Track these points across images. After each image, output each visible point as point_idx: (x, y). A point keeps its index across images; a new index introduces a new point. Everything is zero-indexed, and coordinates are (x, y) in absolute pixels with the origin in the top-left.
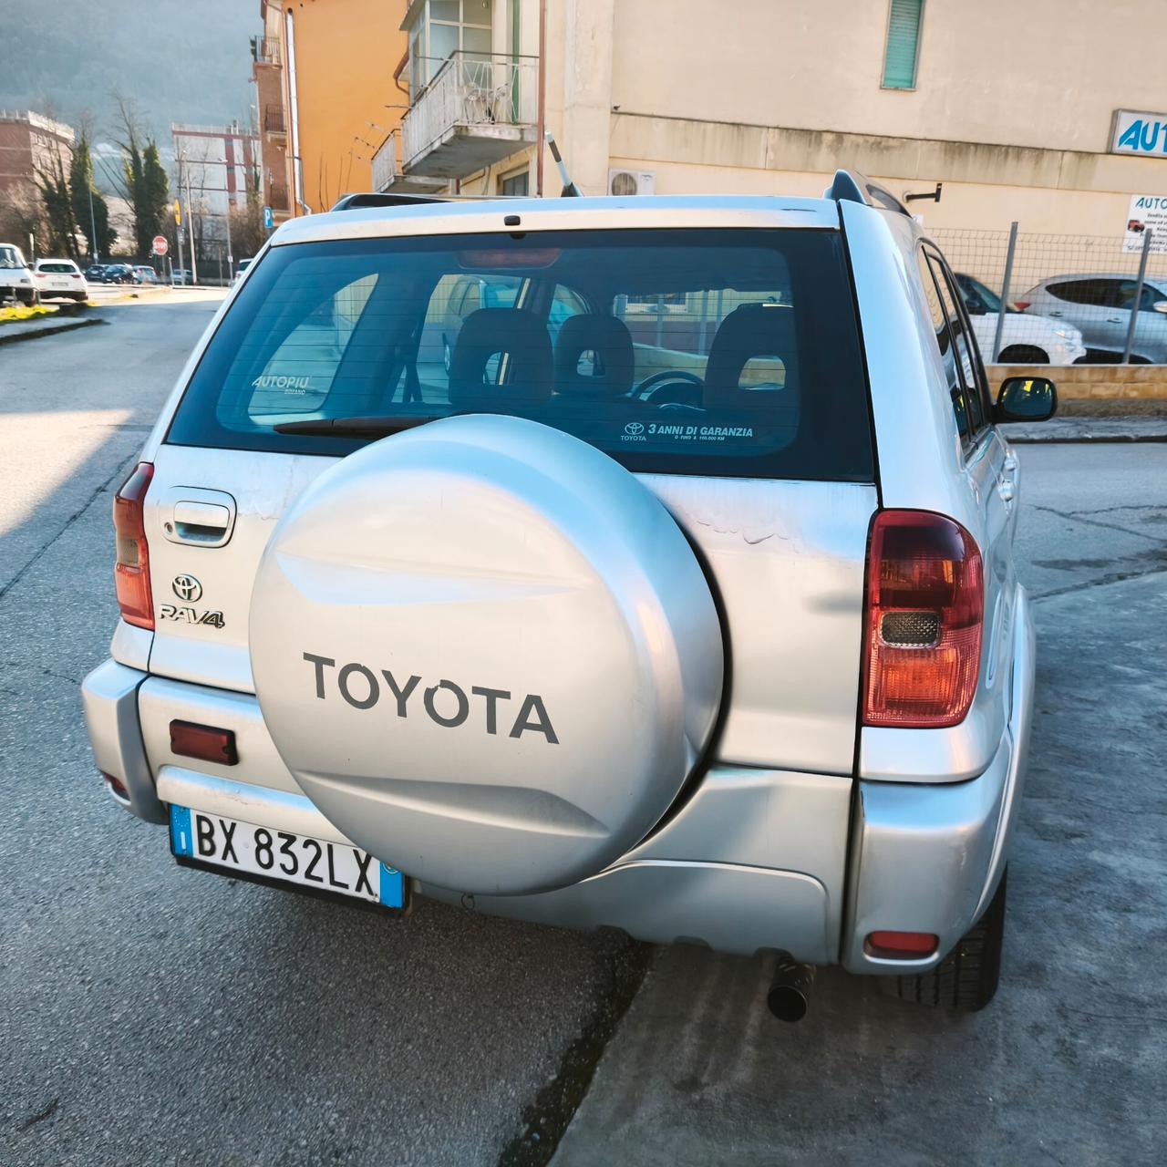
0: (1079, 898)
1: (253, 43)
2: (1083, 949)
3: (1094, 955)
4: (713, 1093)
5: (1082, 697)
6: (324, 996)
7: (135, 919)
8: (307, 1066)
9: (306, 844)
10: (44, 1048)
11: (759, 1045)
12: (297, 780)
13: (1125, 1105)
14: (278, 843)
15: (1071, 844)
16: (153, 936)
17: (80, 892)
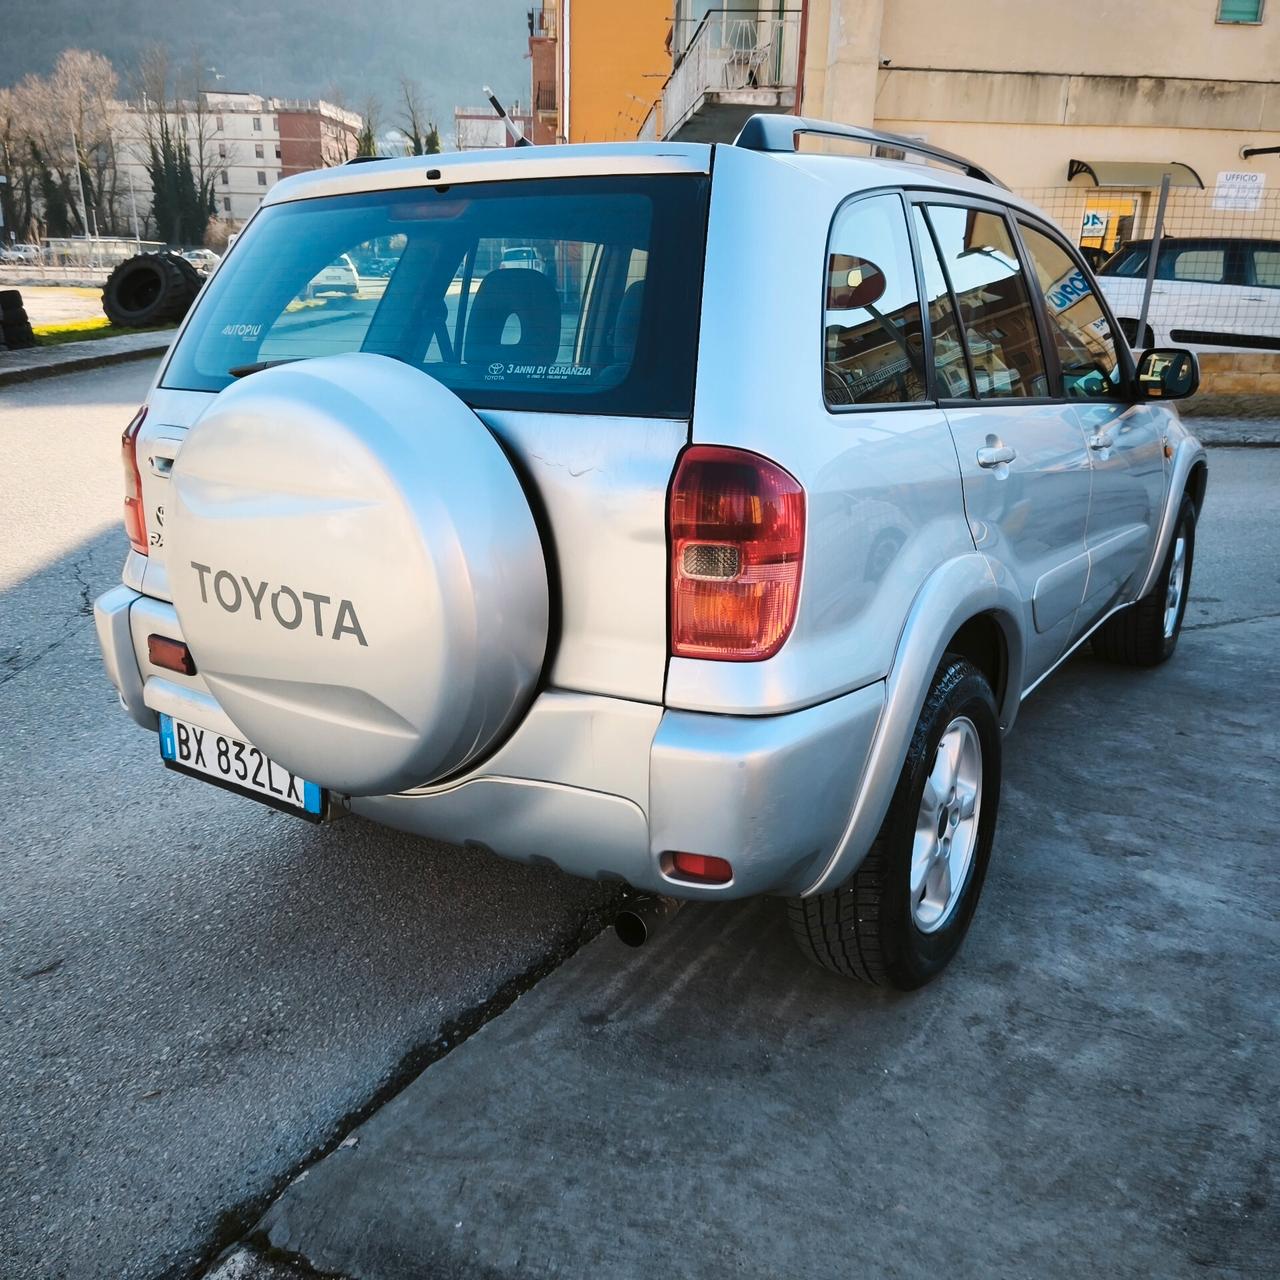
0: (1100, 911)
1: (531, 16)
2: (1073, 957)
3: (1083, 964)
4: (613, 1029)
5: (1236, 721)
6: (311, 911)
7: (180, 832)
8: (273, 963)
9: (253, 752)
10: (67, 921)
11: (678, 997)
12: (206, 682)
13: (1031, 1099)
14: (234, 750)
15: (1125, 861)
16: (189, 846)
17: (144, 806)
